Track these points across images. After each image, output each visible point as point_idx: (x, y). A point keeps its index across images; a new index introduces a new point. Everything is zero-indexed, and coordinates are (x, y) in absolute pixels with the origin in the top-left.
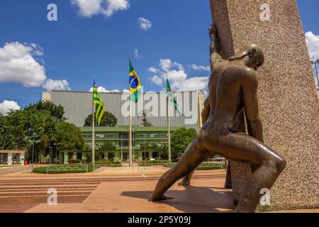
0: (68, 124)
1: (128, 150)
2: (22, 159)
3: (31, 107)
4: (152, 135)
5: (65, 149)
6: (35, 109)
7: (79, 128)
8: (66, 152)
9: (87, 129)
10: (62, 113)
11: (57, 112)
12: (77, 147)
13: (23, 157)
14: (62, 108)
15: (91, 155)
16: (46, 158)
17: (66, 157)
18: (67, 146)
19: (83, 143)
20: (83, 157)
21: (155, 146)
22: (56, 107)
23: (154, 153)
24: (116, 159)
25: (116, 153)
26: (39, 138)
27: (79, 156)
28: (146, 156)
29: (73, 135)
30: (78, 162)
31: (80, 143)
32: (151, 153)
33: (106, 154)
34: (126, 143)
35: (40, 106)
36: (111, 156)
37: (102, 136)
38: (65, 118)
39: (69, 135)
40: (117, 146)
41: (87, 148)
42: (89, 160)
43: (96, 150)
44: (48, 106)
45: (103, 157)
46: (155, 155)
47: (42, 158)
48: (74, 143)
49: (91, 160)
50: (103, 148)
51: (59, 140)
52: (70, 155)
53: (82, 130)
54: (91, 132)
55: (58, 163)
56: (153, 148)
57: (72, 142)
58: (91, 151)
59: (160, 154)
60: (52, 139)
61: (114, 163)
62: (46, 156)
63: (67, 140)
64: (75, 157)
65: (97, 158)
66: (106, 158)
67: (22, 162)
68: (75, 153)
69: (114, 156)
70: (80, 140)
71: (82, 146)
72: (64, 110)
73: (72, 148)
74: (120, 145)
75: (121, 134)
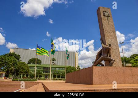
2: (4, 76)
4: (57, 69)
6: (8, 56)
8: (22, 74)
10: (20, 58)
11: (18, 57)
12: (26, 72)
17: (22, 76)
18: (22, 71)
19: (29, 70)
20: (29, 77)
21: (58, 73)
22: (17, 55)
23: (58, 76)
24: (43, 78)
25: (43, 76)
27: (27, 76)
28: (55, 77)
29: (25, 67)
31: (27, 70)
33: (38, 75)
35: (10, 54)
38: (20, 60)
41: (30, 73)
44: (14, 54)
46: (59, 77)
48: (25, 70)
50: (37, 73)
59: (60, 76)
63: (22, 69)
64: (25, 76)
66: (38, 77)
68: (25, 74)
69: (41, 77)
70: (28, 69)
71: (28, 72)
72: (21, 57)
73: (24, 72)
74: (44, 72)
75: (44, 68)
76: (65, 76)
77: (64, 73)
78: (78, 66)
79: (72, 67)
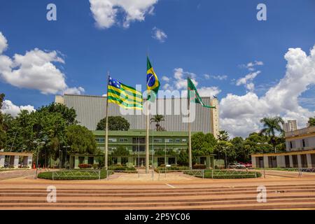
0: (79, 126)
1: (145, 155)
2: (30, 163)
3: (43, 109)
4: (167, 141)
5: (76, 152)
6: (47, 111)
7: (91, 131)
8: (77, 156)
9: (100, 133)
10: (75, 116)
11: (69, 115)
12: (89, 151)
13: (31, 160)
14: (74, 111)
15: (104, 159)
16: (56, 162)
17: (77, 162)
18: (78, 150)
19: (95, 146)
20: (95, 162)
21: (170, 152)
22: (68, 110)
23: (170, 159)
24: (130, 165)
25: (130, 159)
26: (50, 141)
27: (91, 160)
28: (161, 162)
29: (85, 139)
30: (88, 167)
31: (91, 147)
32: (166, 159)
33: (119, 159)
34: (143, 148)
35: (52, 109)
36: (124, 161)
37: (115, 140)
38: (77, 122)
39: (80, 138)
40: (131, 151)
41: (99, 153)
42: (101, 165)
43: (109, 155)
44: (61, 109)
45: (116, 162)
46: (171, 161)
47: (52, 162)
48: (86, 147)
49: (104, 165)
50: (116, 153)
51: (70, 143)
52: (81, 159)
53: (95, 134)
54: (105, 136)
55: (68, 168)
56: (169, 153)
57: (84, 145)
58: (103, 155)
59: (176, 161)
60: (61, 142)
61: (129, 169)
62: (56, 160)
63: (78, 143)
64: (86, 162)
65: (110, 163)
66: (119, 163)
67: (30, 166)
68: (86, 157)
69: (127, 161)
70: (92, 144)
71: (94, 150)
72: (77, 113)
73: (84, 152)
74: (134, 150)
75: (135, 139)
76: (188, 158)
77: (185, 151)
78: (222, 133)
79: (205, 133)
